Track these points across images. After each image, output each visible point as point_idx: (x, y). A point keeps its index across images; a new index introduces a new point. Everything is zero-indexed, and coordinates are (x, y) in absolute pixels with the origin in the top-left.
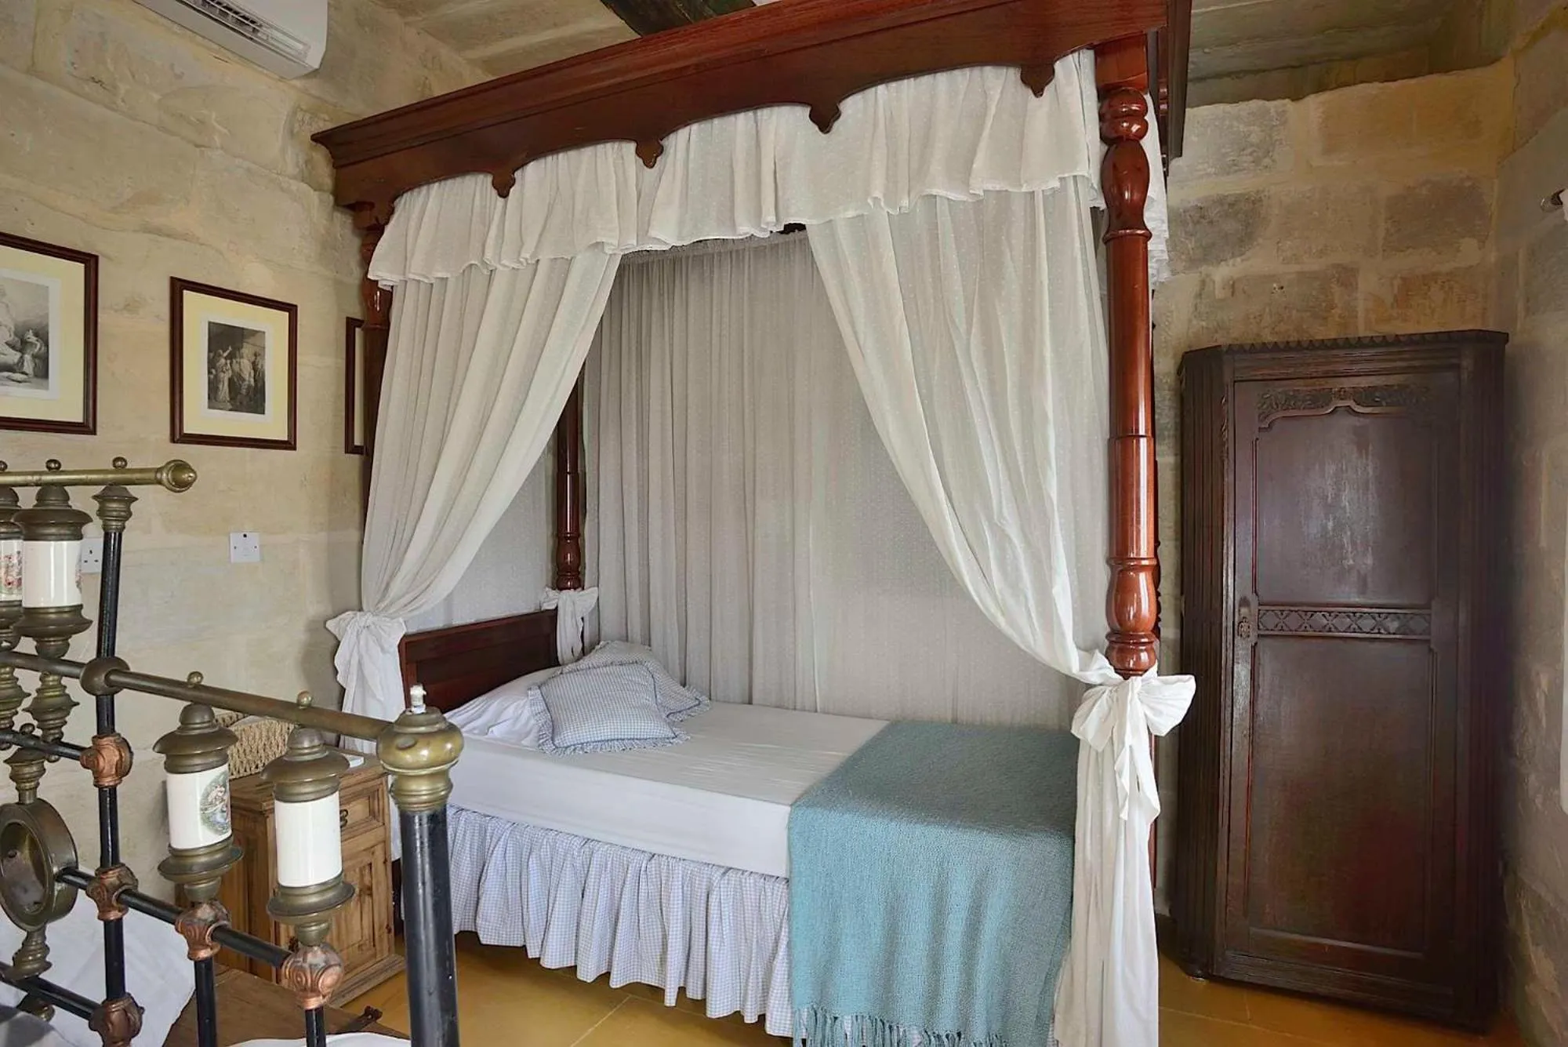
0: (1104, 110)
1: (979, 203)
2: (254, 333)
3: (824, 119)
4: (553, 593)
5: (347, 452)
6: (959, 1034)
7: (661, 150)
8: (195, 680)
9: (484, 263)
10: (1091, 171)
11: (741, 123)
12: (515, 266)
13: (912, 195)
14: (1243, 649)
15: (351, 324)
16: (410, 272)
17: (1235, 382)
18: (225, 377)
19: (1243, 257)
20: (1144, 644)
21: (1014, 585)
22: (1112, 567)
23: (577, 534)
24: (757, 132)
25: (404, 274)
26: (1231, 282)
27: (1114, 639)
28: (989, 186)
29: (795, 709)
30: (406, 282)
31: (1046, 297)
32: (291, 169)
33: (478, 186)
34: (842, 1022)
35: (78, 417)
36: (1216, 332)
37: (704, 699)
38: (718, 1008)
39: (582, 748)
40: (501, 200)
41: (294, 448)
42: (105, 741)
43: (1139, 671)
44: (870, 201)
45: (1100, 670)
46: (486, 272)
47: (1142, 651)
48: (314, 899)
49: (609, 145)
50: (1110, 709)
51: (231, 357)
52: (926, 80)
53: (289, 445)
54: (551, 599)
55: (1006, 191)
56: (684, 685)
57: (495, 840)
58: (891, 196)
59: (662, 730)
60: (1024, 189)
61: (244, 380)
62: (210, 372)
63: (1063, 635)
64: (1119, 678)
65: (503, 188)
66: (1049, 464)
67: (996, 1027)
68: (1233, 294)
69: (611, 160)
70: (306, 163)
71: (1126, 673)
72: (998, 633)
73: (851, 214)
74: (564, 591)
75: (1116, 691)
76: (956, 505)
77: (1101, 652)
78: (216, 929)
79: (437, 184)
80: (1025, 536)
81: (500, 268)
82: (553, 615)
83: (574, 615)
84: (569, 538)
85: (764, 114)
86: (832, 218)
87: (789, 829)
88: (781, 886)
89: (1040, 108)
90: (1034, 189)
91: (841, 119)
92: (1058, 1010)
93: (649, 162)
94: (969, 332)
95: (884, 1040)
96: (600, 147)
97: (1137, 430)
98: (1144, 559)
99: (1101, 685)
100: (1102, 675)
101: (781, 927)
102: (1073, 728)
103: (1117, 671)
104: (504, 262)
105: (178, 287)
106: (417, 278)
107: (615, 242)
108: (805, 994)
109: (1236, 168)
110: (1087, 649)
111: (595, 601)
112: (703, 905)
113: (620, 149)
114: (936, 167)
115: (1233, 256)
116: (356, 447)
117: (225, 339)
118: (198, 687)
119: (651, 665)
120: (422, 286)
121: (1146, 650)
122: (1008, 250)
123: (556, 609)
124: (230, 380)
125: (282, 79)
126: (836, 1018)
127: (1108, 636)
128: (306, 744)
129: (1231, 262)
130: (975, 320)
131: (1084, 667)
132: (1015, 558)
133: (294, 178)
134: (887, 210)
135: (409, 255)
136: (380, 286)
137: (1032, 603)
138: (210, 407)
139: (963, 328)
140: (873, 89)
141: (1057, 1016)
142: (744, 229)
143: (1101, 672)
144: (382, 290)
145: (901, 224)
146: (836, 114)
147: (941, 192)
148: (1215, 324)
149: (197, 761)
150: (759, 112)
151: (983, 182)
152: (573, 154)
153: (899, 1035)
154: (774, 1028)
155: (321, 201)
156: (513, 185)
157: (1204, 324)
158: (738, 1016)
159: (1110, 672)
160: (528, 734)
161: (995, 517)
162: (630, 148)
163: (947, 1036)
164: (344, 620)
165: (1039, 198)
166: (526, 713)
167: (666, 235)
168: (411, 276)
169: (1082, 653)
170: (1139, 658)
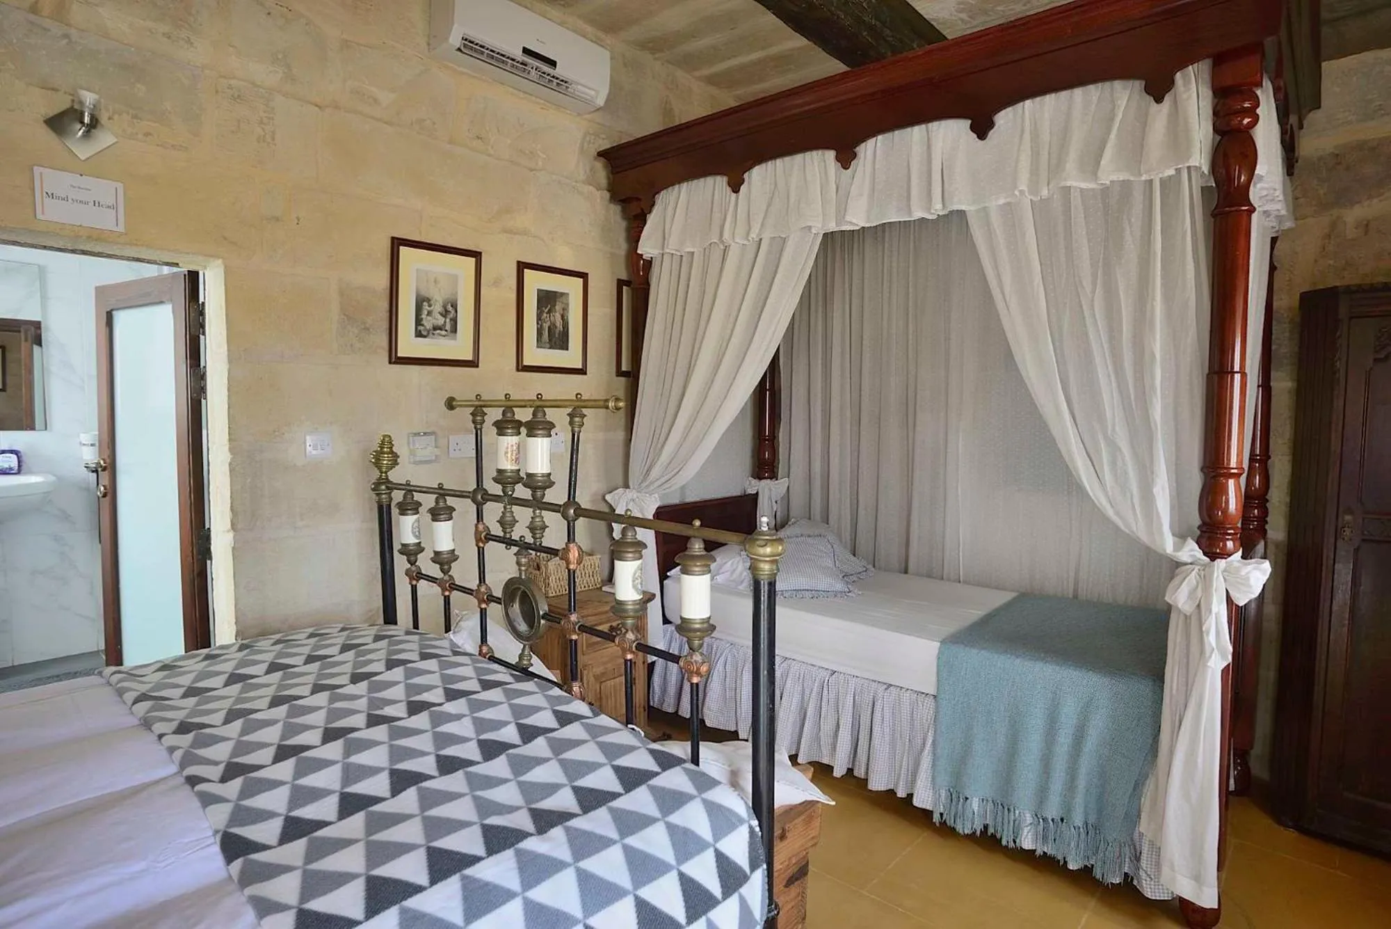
0: (1218, 108)
1: (1105, 191)
2: (562, 294)
3: (982, 128)
4: (754, 481)
5: (617, 376)
6: (1062, 820)
7: (854, 156)
8: (629, 513)
9: (722, 242)
10: (1203, 161)
11: (917, 132)
12: (745, 242)
13: (1051, 186)
14: (1345, 551)
15: (620, 283)
16: (667, 248)
17: (1351, 318)
18: (546, 326)
19: (1381, 198)
20: (1229, 534)
21: (1124, 487)
22: (1204, 473)
23: (774, 437)
24: (929, 139)
25: (663, 249)
26: (1365, 223)
27: (1204, 529)
28: (1114, 178)
29: (942, 579)
30: (663, 255)
31: (1159, 265)
32: (582, 177)
33: (716, 185)
34: (971, 801)
35: (469, 356)
36: (1344, 269)
37: (870, 567)
38: (878, 783)
39: (782, 594)
40: (734, 195)
41: (585, 374)
42: (571, 545)
43: (1225, 555)
44: (1017, 193)
45: (1191, 551)
46: (722, 247)
47: (1228, 539)
48: (697, 626)
49: (814, 153)
50: (1198, 583)
51: (549, 312)
52: (1064, 94)
53: (582, 372)
54: (753, 486)
55: (1128, 180)
56: (854, 555)
57: (718, 655)
58: (1034, 189)
59: (839, 586)
60: (1144, 178)
61: (556, 327)
62: (538, 323)
63: (1160, 525)
64: (1207, 559)
65: (735, 187)
66: (1155, 393)
67: (1092, 819)
68: (1366, 233)
69: (816, 164)
70: (591, 170)
71: (1213, 557)
72: (1106, 520)
73: (1002, 201)
74: (763, 481)
75: (1204, 570)
76: (1078, 422)
77: (1193, 540)
78: (638, 644)
79: (686, 183)
80: (1133, 447)
81: (733, 244)
82: (754, 498)
83: (770, 498)
84: (767, 440)
85: (934, 126)
86: (987, 205)
87: (939, 658)
88: (930, 702)
89: (1160, 113)
90: (1152, 177)
91: (996, 127)
92: (1144, 810)
93: (846, 166)
94: (1093, 292)
95: (1003, 819)
96: (808, 154)
97: (1232, 367)
98: (1233, 469)
99: (1191, 564)
100: (1191, 556)
101: (928, 729)
102: (1167, 595)
103: (1205, 554)
104: (737, 240)
105: (522, 266)
106: (672, 252)
107: (820, 226)
108: (944, 780)
109: (1383, 112)
110: (1181, 536)
111: (786, 488)
112: (870, 710)
113: (824, 155)
114: (1071, 165)
115: (1370, 197)
116: (624, 372)
117: (547, 299)
118: (630, 517)
119: (831, 538)
120: (674, 257)
121: (1231, 539)
122: (1128, 228)
123: (757, 493)
124: (549, 327)
125: (579, 114)
126: (967, 799)
127: (1199, 527)
128: (697, 547)
129: (1366, 203)
130: (1099, 281)
131: (1178, 548)
132: (1124, 464)
133: (584, 182)
134: (1029, 197)
135: (667, 236)
136: (644, 257)
137: (1136, 501)
138: (538, 347)
139: (1088, 289)
140: (1022, 103)
141: (1143, 815)
142: (918, 214)
143: (1192, 553)
144: (643, 260)
145: (1040, 208)
146: (991, 125)
147: (1074, 184)
148: (1344, 262)
149: (630, 555)
150: (930, 125)
151: (1110, 172)
152: (787, 159)
153: (1014, 815)
154: (917, 802)
155: (602, 198)
156: (743, 183)
157: (1331, 262)
158: (891, 792)
159: (1199, 554)
160: (742, 582)
161: (1109, 432)
162: (831, 155)
163: (1053, 820)
164: (618, 494)
165: (1157, 186)
166: (740, 567)
167: (857, 219)
168: (668, 251)
169: (1176, 539)
170: (1225, 545)
